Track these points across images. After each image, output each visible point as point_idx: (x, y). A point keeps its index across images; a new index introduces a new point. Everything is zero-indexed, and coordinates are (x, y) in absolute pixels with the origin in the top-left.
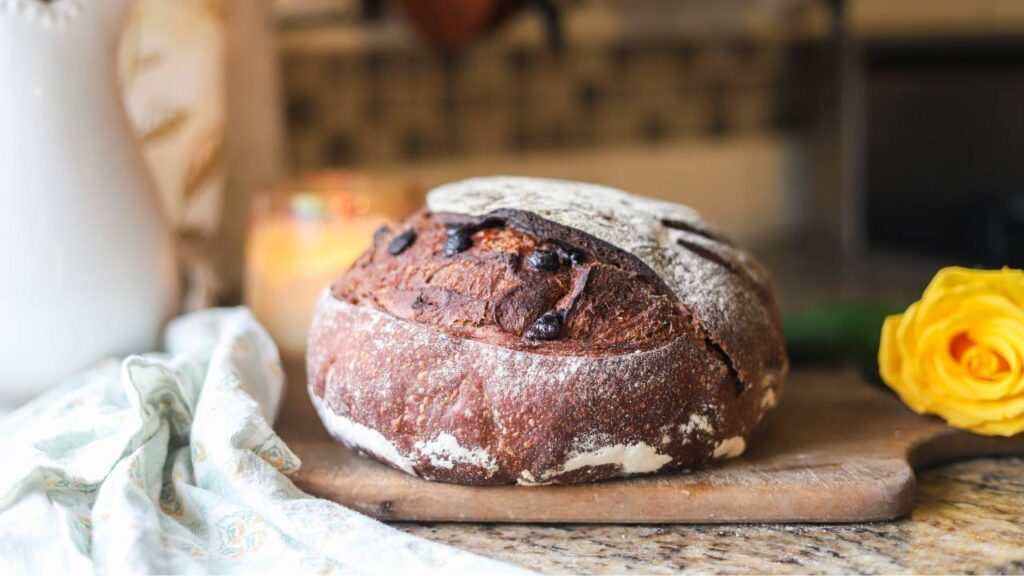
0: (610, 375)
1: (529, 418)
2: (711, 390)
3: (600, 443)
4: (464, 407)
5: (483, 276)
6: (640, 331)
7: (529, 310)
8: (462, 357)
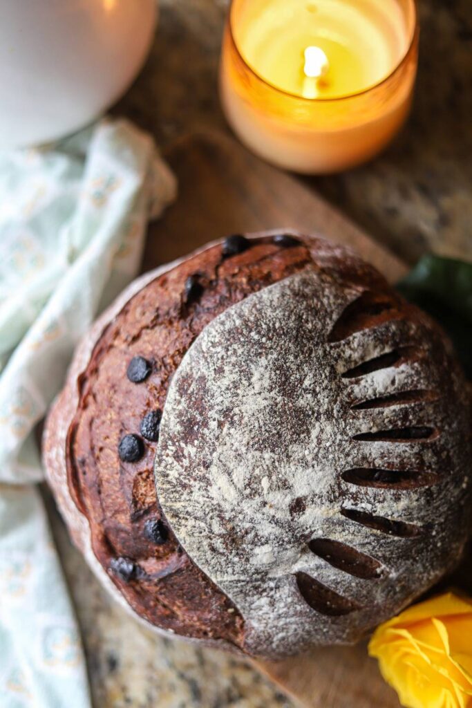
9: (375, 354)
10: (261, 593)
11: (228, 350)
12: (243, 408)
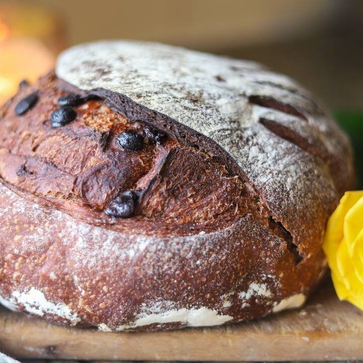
0: (174, 254)
1: (103, 285)
2: (270, 263)
3: (165, 308)
4: (49, 271)
5: (77, 151)
6: (207, 212)
7: (111, 188)
8: (51, 226)
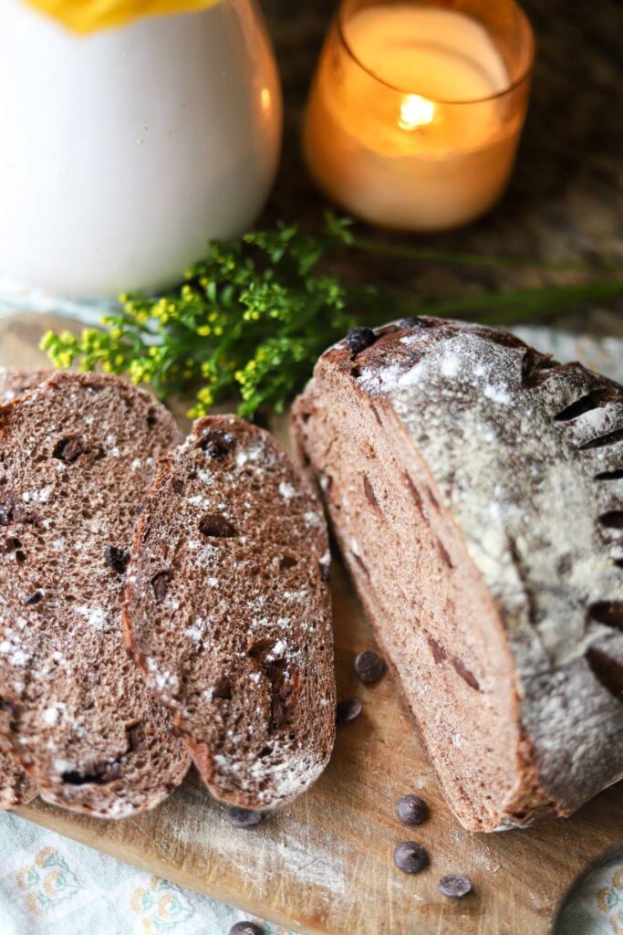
9: (575, 398)
10: (549, 693)
11: (423, 415)
12: (468, 468)
